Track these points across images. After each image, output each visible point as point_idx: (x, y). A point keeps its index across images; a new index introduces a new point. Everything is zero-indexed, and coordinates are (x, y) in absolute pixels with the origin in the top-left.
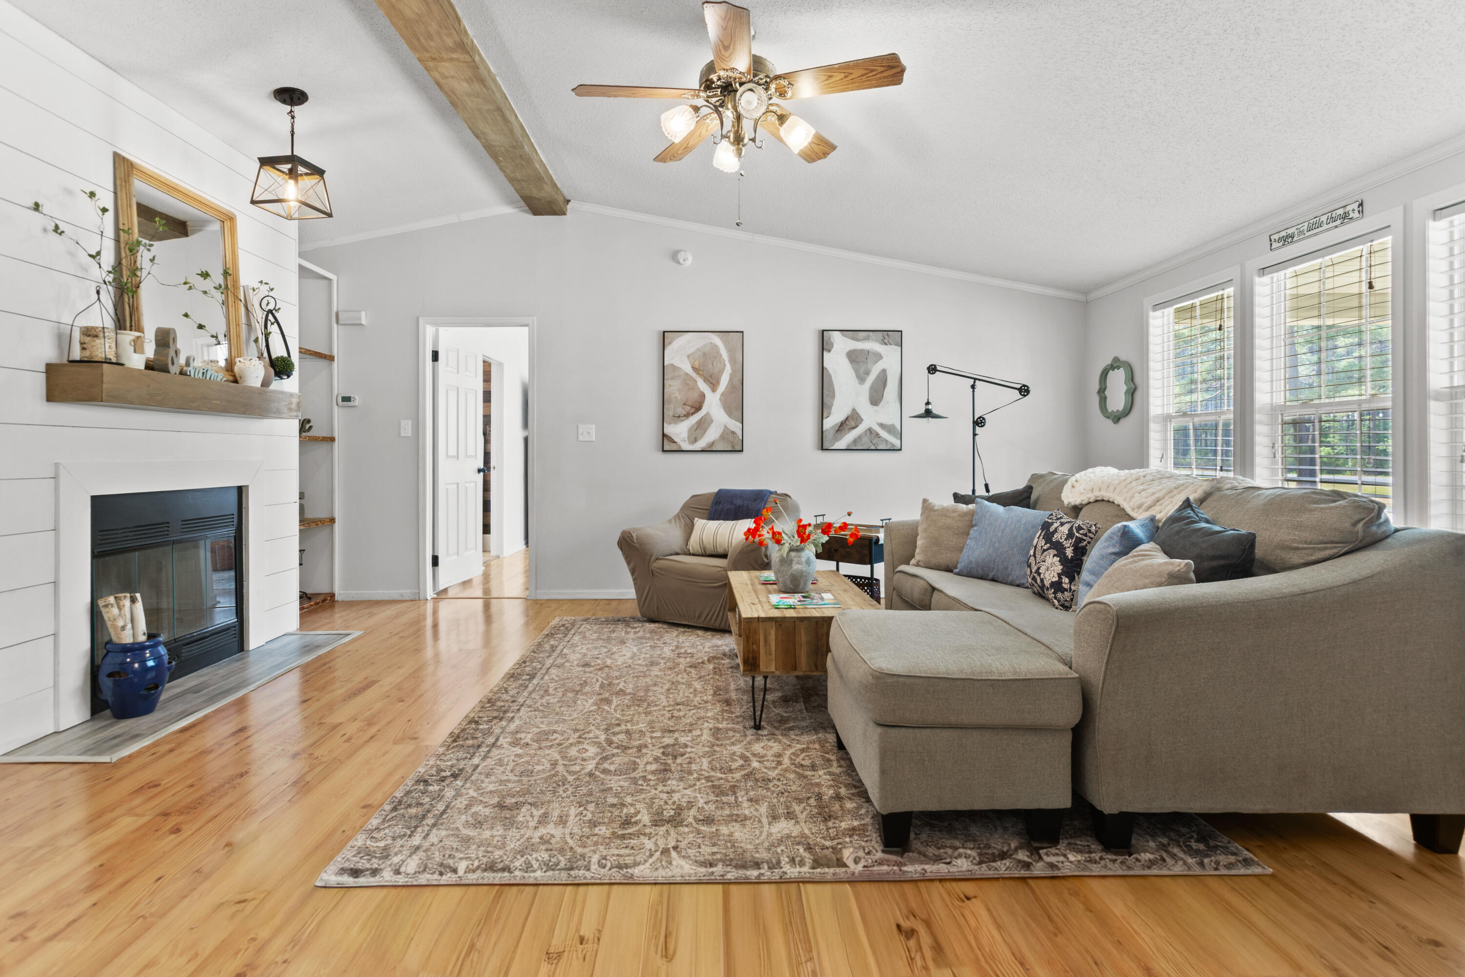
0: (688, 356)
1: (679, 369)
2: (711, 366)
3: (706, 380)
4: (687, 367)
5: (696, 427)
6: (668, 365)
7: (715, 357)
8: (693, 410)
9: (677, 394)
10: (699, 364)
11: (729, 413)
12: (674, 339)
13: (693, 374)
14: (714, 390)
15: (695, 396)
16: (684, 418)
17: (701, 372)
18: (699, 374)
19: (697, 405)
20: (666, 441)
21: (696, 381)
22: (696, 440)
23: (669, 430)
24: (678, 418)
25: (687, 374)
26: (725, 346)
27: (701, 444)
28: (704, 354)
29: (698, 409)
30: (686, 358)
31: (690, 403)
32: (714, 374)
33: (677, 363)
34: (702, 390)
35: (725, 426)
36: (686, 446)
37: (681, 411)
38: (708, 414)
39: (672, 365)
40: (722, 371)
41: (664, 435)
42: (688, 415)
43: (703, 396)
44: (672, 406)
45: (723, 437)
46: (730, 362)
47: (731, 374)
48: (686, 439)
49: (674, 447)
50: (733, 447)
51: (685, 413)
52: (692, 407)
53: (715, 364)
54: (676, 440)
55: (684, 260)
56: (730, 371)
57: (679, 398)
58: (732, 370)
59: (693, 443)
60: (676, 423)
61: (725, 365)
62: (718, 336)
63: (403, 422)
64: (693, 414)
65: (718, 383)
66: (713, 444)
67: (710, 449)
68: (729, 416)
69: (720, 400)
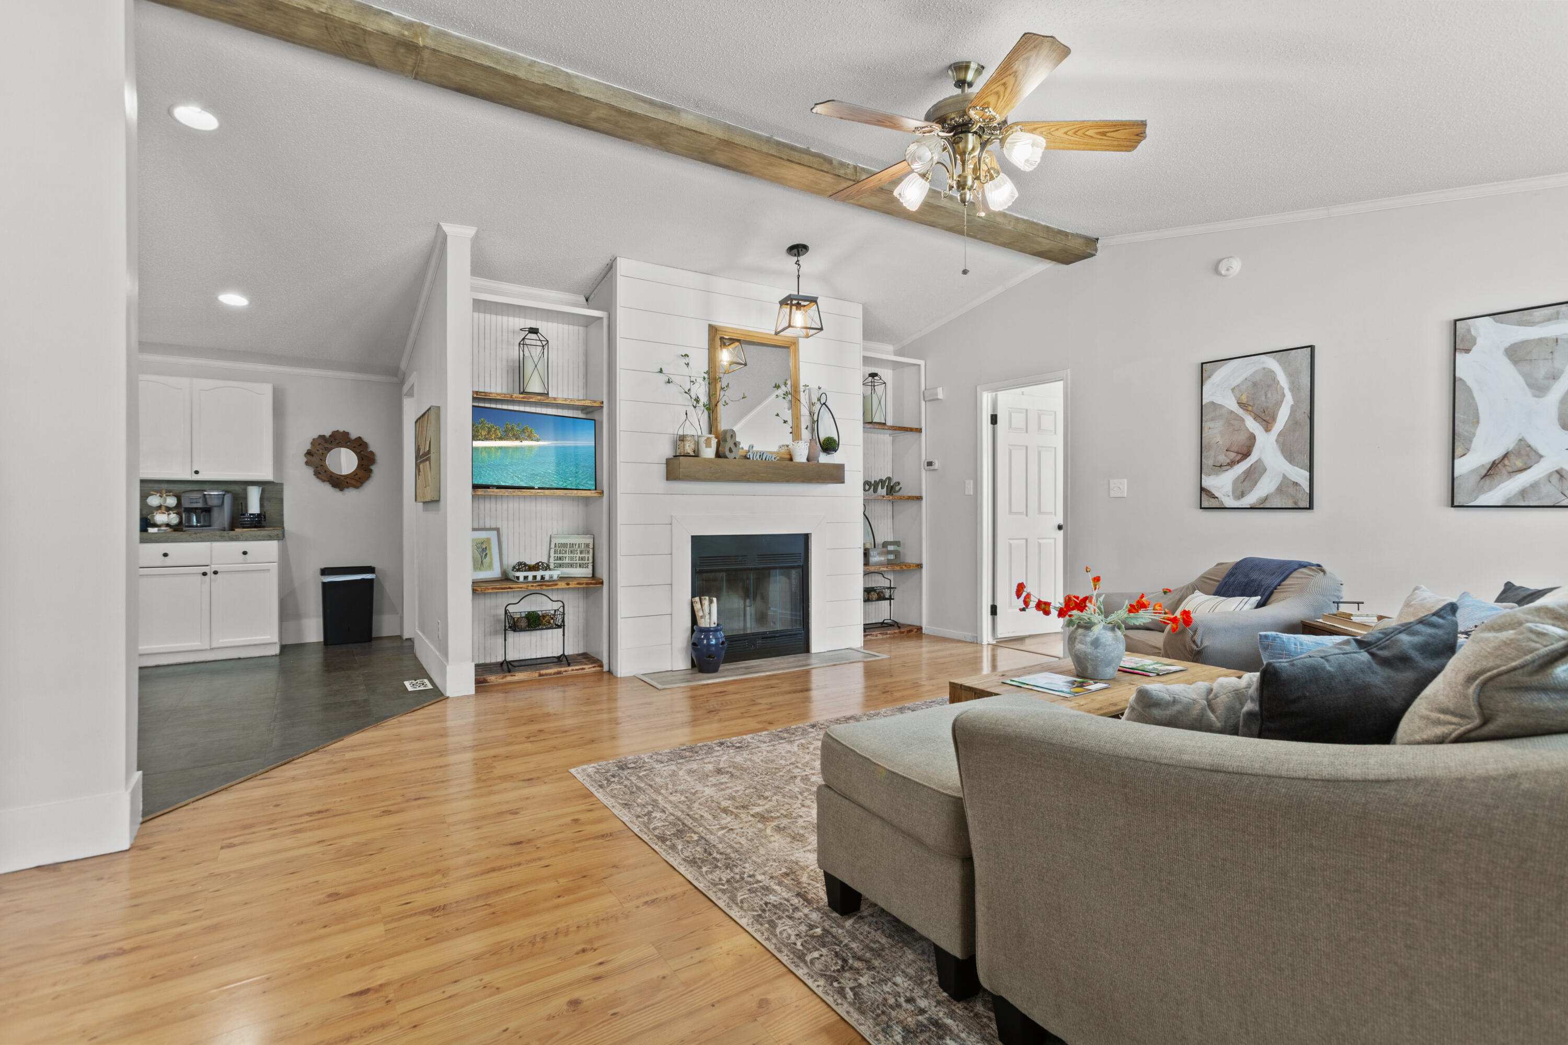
0: (1233, 390)
1: (1221, 406)
2: (1263, 399)
3: (1257, 417)
4: (1231, 404)
5: (1242, 478)
6: (1207, 404)
7: (1269, 386)
8: (1239, 457)
9: (1218, 439)
10: (1248, 397)
11: (1290, 457)
12: (1214, 371)
13: (1240, 412)
14: (1267, 430)
15: (1242, 438)
16: (1228, 467)
17: (1250, 408)
18: (1247, 410)
19: (1245, 450)
20: (1204, 496)
21: (1243, 420)
22: (1243, 495)
23: (1209, 482)
24: (1220, 467)
25: (1232, 412)
26: (1285, 370)
27: (1250, 499)
28: (1255, 384)
29: (1246, 455)
30: (1230, 391)
31: (1235, 448)
32: (1267, 408)
33: (1218, 400)
34: (1251, 430)
35: (1284, 477)
36: (1229, 502)
37: (1223, 459)
38: (1259, 461)
39: (1213, 403)
40: (1279, 404)
41: (1202, 489)
42: (1232, 464)
43: (1252, 438)
44: (1212, 453)
45: (1280, 490)
46: (1291, 390)
47: (1292, 406)
48: (1231, 494)
49: (1214, 503)
50: (1295, 503)
51: (1228, 461)
52: (1238, 453)
53: (1269, 395)
54: (1217, 494)
55: (1228, 270)
56: (1292, 402)
57: (1221, 443)
58: (1294, 399)
59: (1239, 499)
60: (1217, 474)
61: (1284, 395)
62: (1274, 358)
63: (967, 481)
64: (1238, 462)
65: (1274, 418)
66: (1266, 499)
67: (1261, 506)
68: (1290, 462)
69: (1277, 441)
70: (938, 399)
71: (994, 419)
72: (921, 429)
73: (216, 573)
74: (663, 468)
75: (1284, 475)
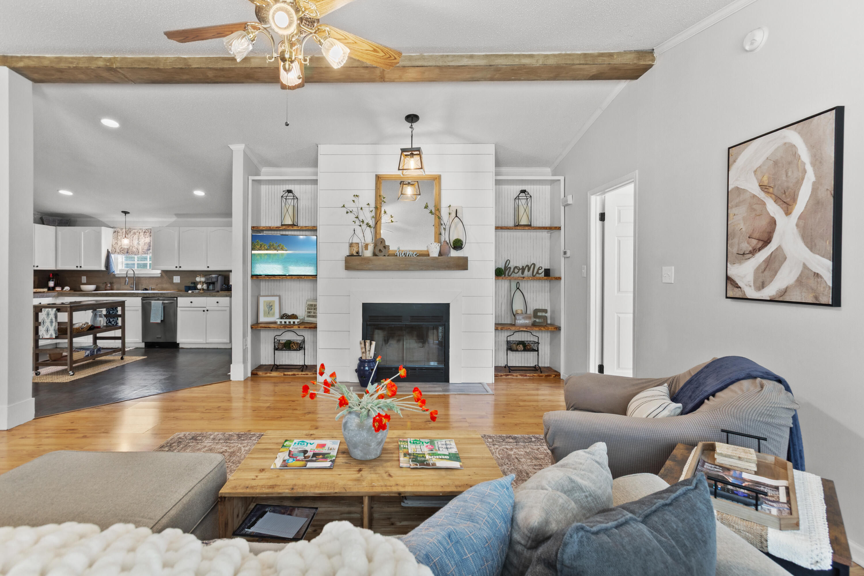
0: (755, 172)
1: (744, 190)
2: (784, 178)
3: (778, 200)
4: (754, 188)
5: (763, 267)
6: (733, 189)
7: (790, 163)
8: (760, 244)
9: (742, 226)
10: (769, 178)
11: (811, 244)
12: (739, 154)
13: (761, 195)
14: (788, 213)
15: (762, 223)
16: (750, 255)
17: (771, 190)
18: (768, 193)
19: (765, 237)
20: (729, 285)
21: (764, 204)
22: (762, 286)
23: (734, 271)
24: (743, 256)
25: (754, 196)
26: (806, 142)
27: (769, 292)
28: (776, 163)
29: (766, 242)
30: (753, 174)
31: (756, 235)
32: (788, 188)
33: (742, 186)
34: (772, 214)
35: (805, 266)
36: (751, 293)
37: (746, 247)
38: (779, 248)
39: (737, 188)
40: (799, 182)
41: (728, 278)
42: (754, 252)
43: (773, 223)
44: (736, 240)
45: (800, 282)
46: (813, 164)
47: (814, 183)
48: (752, 284)
49: (738, 294)
50: (816, 298)
51: (751, 249)
52: (759, 240)
53: (790, 174)
54: (740, 284)
55: (752, 44)
56: (814, 179)
57: (744, 230)
58: (816, 176)
59: (760, 290)
60: (740, 263)
61: (805, 171)
62: (795, 129)
63: (583, 266)
64: (760, 249)
65: (794, 200)
66: (785, 291)
67: (781, 299)
68: (811, 249)
69: (797, 225)
70: (570, 204)
71: (602, 217)
72: (560, 227)
73: (207, 310)
74: (343, 263)
75: (804, 265)
